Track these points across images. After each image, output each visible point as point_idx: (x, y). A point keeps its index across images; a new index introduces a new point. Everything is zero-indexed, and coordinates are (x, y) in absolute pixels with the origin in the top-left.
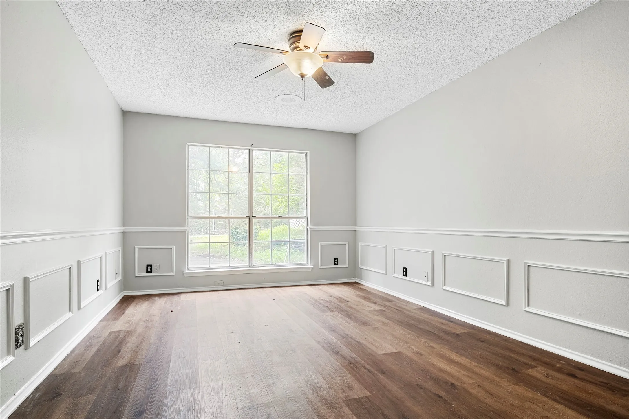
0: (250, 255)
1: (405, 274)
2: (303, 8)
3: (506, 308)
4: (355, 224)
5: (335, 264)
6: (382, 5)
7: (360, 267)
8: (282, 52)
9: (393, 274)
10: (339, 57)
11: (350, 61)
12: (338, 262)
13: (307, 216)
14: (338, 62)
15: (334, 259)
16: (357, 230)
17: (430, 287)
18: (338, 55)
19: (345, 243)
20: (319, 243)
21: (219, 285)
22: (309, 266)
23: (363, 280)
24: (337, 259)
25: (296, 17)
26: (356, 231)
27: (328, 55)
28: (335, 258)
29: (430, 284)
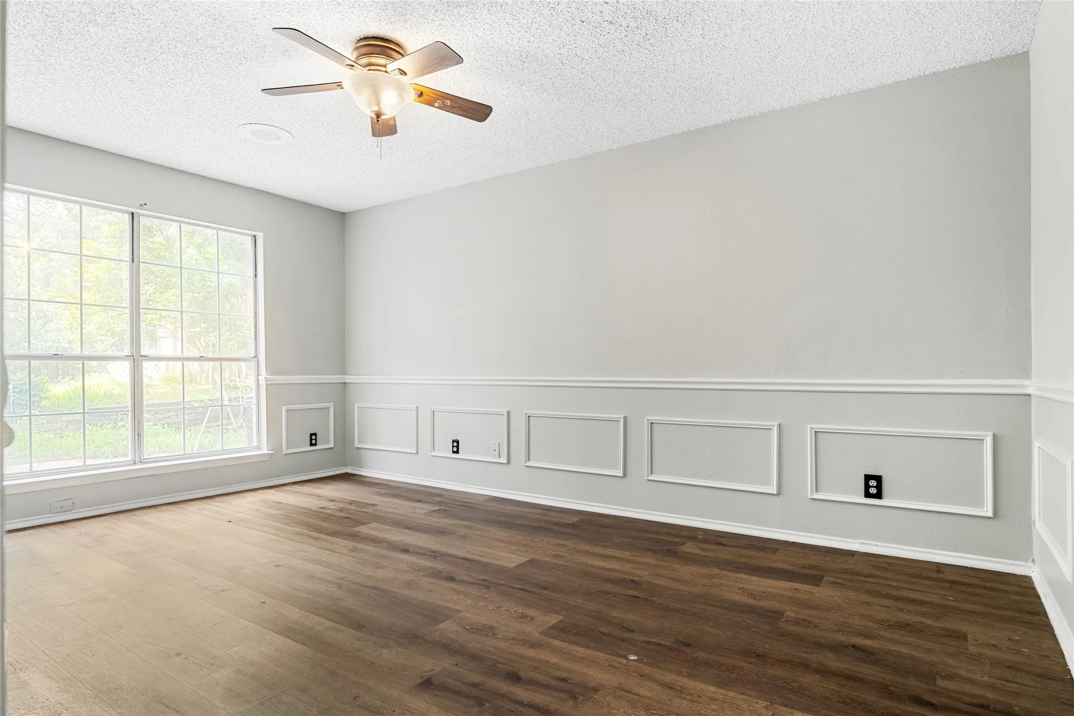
0: (137, 437)
1: (455, 449)
2: (416, 10)
3: (625, 480)
4: (344, 372)
5: (311, 445)
6: (527, 48)
7: (356, 446)
8: (353, 66)
9: (431, 452)
10: (439, 99)
11: (453, 110)
12: (316, 439)
13: (256, 357)
14: (434, 106)
15: (309, 435)
16: (347, 381)
17: (505, 465)
18: (438, 97)
19: (327, 406)
20: (284, 408)
21: (62, 510)
22: (265, 451)
23: (362, 468)
24: (315, 434)
25: (393, 17)
26: (345, 383)
27: (423, 92)
28: (311, 434)
29: (504, 460)
